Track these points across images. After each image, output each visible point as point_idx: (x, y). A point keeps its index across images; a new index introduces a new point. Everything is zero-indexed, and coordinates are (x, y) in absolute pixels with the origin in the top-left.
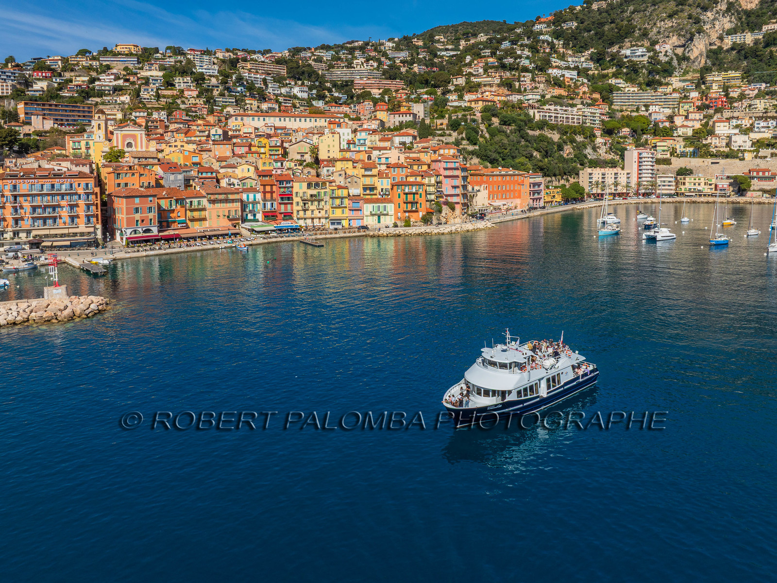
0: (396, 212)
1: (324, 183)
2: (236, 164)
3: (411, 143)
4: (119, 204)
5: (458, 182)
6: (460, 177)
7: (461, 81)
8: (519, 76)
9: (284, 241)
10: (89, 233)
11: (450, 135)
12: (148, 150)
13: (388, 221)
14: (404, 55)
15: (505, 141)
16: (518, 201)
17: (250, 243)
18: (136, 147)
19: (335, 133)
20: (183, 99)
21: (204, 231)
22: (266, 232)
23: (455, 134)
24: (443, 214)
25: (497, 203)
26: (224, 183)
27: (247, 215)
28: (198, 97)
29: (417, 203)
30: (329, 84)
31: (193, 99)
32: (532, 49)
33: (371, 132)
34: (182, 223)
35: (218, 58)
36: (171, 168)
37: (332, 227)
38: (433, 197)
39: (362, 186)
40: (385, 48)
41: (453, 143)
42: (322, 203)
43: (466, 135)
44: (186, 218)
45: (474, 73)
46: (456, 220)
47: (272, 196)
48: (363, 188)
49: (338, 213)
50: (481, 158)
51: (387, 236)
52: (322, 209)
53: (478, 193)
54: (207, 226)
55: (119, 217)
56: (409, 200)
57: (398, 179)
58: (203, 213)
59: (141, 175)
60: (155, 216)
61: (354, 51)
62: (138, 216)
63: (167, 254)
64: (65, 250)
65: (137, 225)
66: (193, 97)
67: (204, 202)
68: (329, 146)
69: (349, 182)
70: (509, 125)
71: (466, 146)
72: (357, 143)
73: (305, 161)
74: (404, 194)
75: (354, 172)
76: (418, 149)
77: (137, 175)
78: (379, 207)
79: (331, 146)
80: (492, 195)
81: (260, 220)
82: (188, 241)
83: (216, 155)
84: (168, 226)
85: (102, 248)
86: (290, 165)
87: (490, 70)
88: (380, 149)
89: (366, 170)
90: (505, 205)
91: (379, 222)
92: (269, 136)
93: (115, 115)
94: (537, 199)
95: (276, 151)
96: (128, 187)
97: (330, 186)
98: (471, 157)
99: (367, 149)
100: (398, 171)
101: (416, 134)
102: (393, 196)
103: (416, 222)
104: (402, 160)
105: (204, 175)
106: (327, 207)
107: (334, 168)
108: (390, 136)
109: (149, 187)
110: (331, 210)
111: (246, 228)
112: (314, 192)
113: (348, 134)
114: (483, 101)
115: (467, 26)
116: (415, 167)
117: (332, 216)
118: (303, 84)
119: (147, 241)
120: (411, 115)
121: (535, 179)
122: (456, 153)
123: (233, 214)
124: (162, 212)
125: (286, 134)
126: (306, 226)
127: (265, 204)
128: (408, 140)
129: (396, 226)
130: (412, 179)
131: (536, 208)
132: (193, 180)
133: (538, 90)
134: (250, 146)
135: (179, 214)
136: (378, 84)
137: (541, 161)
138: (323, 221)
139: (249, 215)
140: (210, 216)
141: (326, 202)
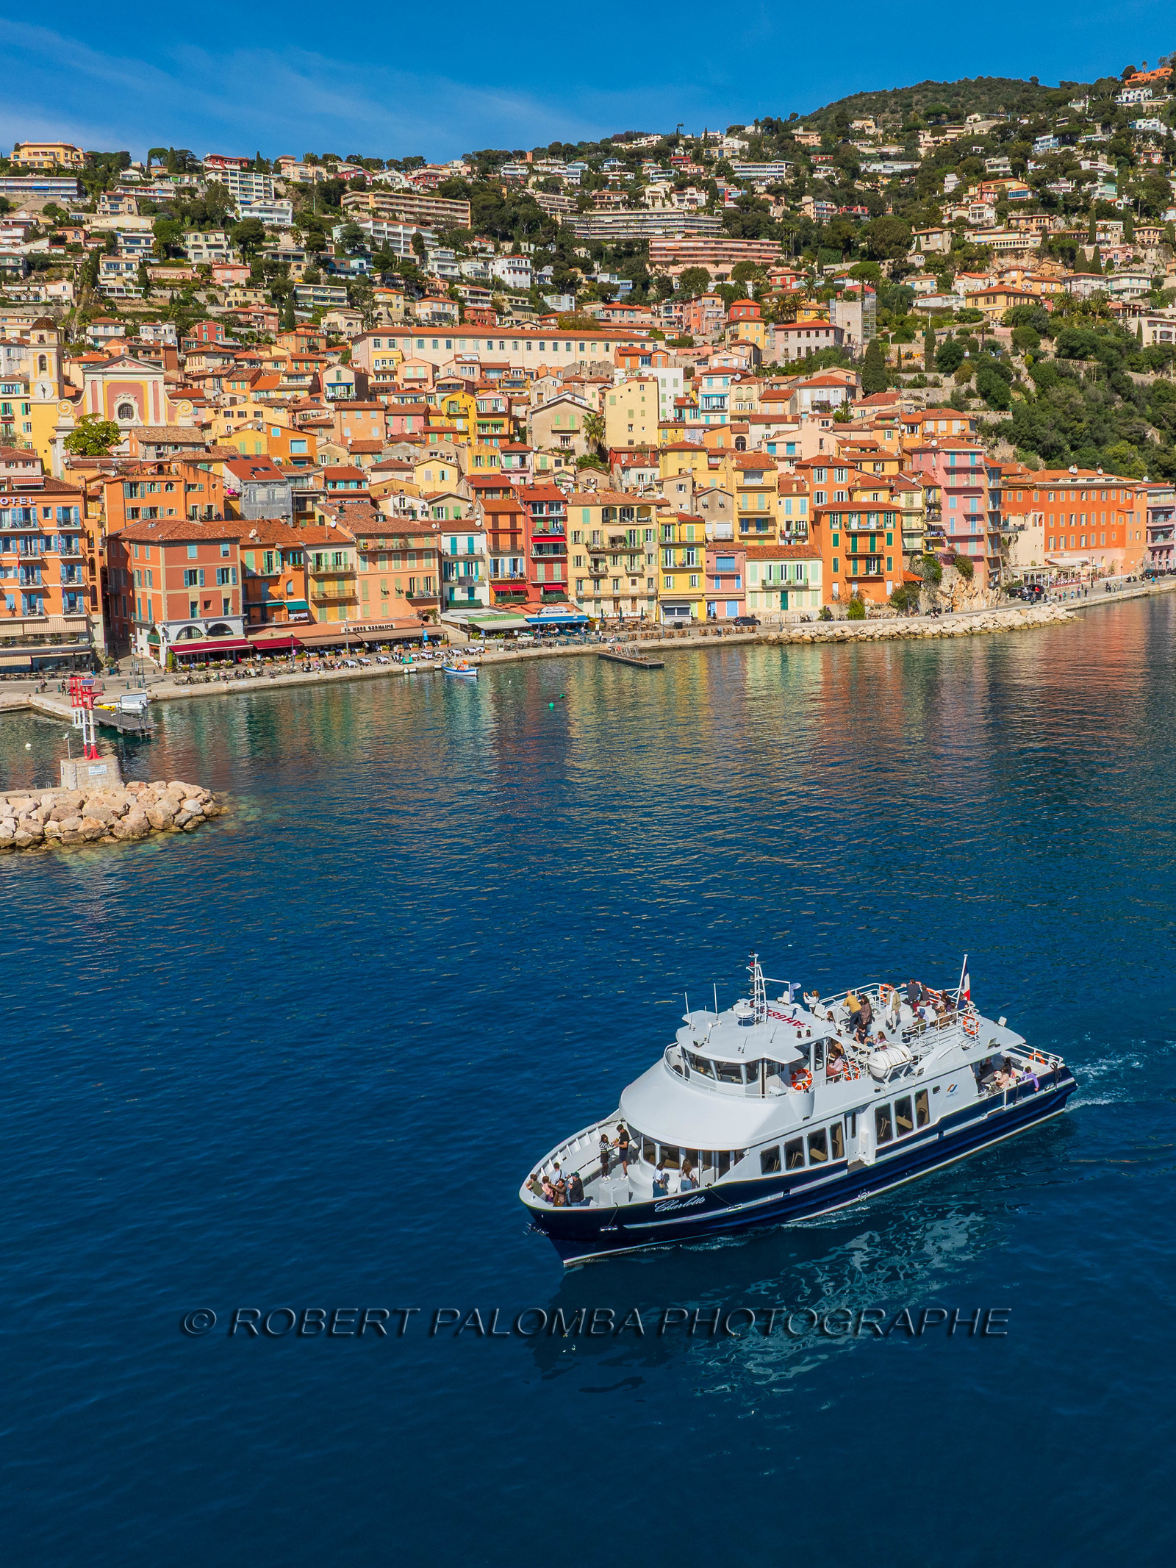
0: (828, 582)
1: (645, 509)
2: (405, 460)
3: (845, 404)
4: (146, 562)
5: (981, 505)
6: (986, 491)
7: (940, 242)
8: (1093, 229)
9: (559, 656)
10: (74, 634)
11: (936, 384)
12: (173, 424)
13: (808, 604)
14: (774, 171)
15: (1079, 400)
16: (1118, 555)
17: (477, 659)
18: (142, 415)
19: (646, 380)
20: (213, 291)
21: (356, 631)
22: (508, 633)
23: (949, 382)
24: (944, 586)
25: (1069, 559)
26: (388, 507)
27: (452, 590)
28: (251, 284)
29: (880, 557)
30: (583, 250)
31: (237, 290)
32: (1118, 155)
33: (738, 377)
34: (299, 611)
35: (287, 181)
36: (257, 469)
37: (668, 621)
38: (918, 543)
39: (736, 516)
40: (721, 152)
41: (946, 405)
42: (641, 559)
43: (979, 384)
44: (306, 597)
45: (972, 220)
46: (975, 601)
47: (514, 542)
48: (741, 521)
49: (680, 586)
50: (1020, 445)
51: (813, 642)
52: (641, 576)
53: (1021, 534)
54: (359, 618)
55: (144, 594)
56: (860, 551)
57: (830, 497)
58: (348, 585)
59: (190, 487)
60: (235, 592)
61: (640, 162)
62: (194, 592)
63: (279, 687)
64: (19, 678)
65: (193, 615)
66: (237, 286)
67: (351, 556)
68: (631, 413)
69: (705, 506)
70: (1082, 357)
71: (980, 414)
72: (700, 401)
73: (572, 452)
74: (848, 534)
75: (715, 480)
76: (866, 420)
77: (179, 488)
78: (783, 568)
79: (637, 414)
80: (1054, 538)
81: (486, 602)
82: (322, 656)
83: (344, 439)
84: (265, 619)
85: (111, 673)
86: (544, 463)
87: (1013, 214)
88: (768, 420)
89: (748, 474)
90: (1086, 563)
91: (784, 606)
92: (471, 388)
94: (1161, 549)
95: (496, 426)
96: (159, 517)
97: (659, 515)
98: (992, 440)
99: (728, 421)
100: (830, 477)
101: (853, 381)
102: (818, 541)
103: (879, 607)
104: (831, 448)
105: (340, 488)
106: (654, 569)
107: (656, 471)
108: (784, 387)
109: (208, 518)
110: (663, 576)
111: (454, 625)
112: (621, 530)
113: (676, 383)
114: (1009, 294)
115: (936, 92)
116: (868, 467)
117: (665, 593)
118: (516, 251)
119: (218, 656)
120: (832, 333)
121: (1156, 499)
122: (969, 432)
123: (420, 587)
124: (250, 583)
125: (515, 383)
126: (603, 620)
127: (496, 563)
128: (836, 397)
129: (826, 616)
130: (864, 497)
131: (1162, 573)
132: (315, 500)
133: (1141, 267)
134: (427, 413)
135: (291, 588)
136: (712, 249)
137: (1165, 451)
138: (642, 604)
139: (458, 591)
140: (365, 593)
141: (650, 555)
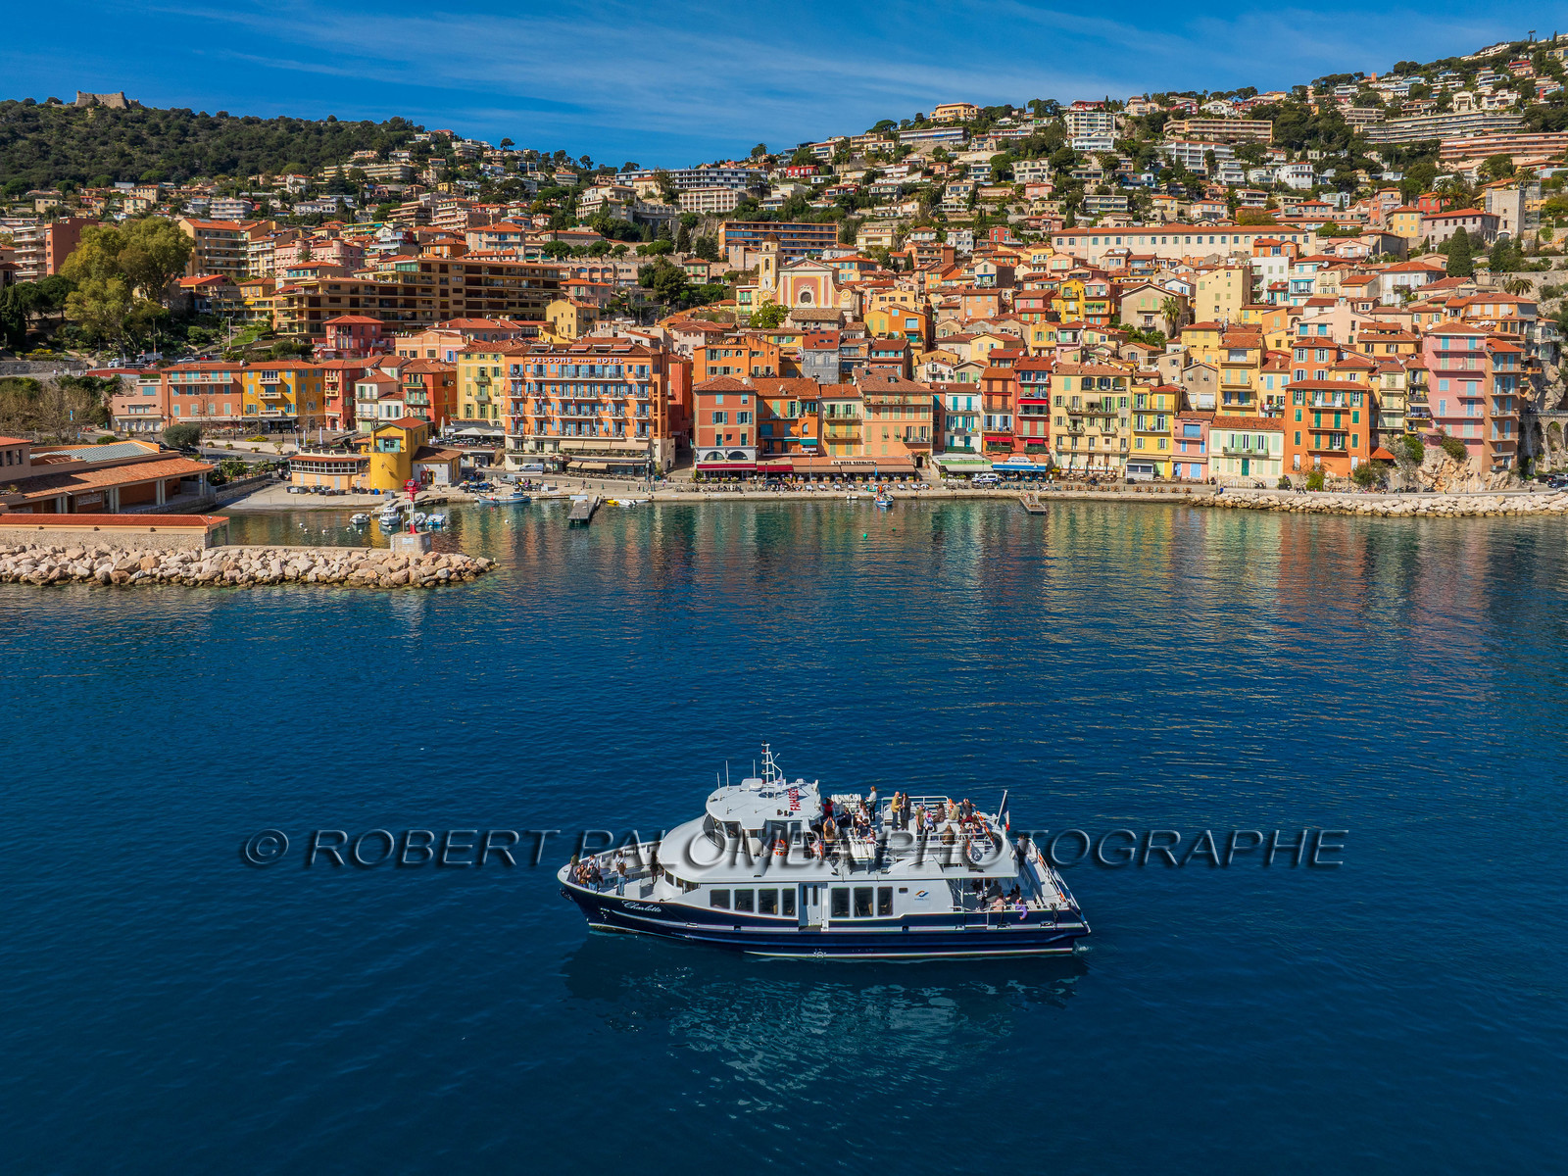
0: (1288, 453)
1: (1119, 380)
5: (1483, 388)
6: (1488, 375)
10: (641, 451)
12: (836, 307)
13: (1266, 472)
19: (1233, 268)
20: (1021, 204)
21: (842, 464)
22: (969, 475)
24: (1427, 466)
27: (952, 438)
28: (1051, 198)
29: (1345, 434)
30: (1375, 153)
31: (1039, 202)
34: (812, 446)
37: (1127, 476)
38: (1399, 423)
39: (1219, 389)
42: (1115, 422)
44: (820, 436)
47: (1005, 402)
48: (1224, 393)
49: (1150, 447)
52: (1114, 436)
54: (862, 454)
56: (1323, 427)
57: (1310, 375)
58: (855, 429)
59: (754, 353)
60: (751, 429)
62: (719, 428)
65: (718, 444)
66: (1040, 199)
67: (859, 408)
68: (1218, 296)
69: (1191, 379)
72: (1291, 289)
73: (1154, 329)
74: (1312, 410)
78: (1246, 438)
79: (1223, 297)
81: (978, 449)
83: (964, 318)
84: (783, 450)
89: (1232, 351)
91: (1244, 473)
93: (880, 239)
95: (1099, 307)
96: (728, 375)
97: (1134, 384)
100: (1311, 357)
102: (1285, 415)
104: (1357, 330)
105: (882, 356)
106: (1126, 432)
107: (1181, 346)
108: (1374, 273)
109: (766, 375)
110: (1134, 438)
111: (938, 465)
112: (1094, 396)
113: (1281, 271)
116: (1379, 349)
117: (1135, 452)
118: (1303, 158)
119: (723, 474)
122: (1516, 316)
123: (916, 434)
126: (1071, 469)
127: (989, 418)
129: (1284, 485)
132: (860, 365)
135: (806, 429)
138: (1114, 462)
139: (956, 438)
140: (869, 436)
141: (1123, 420)
